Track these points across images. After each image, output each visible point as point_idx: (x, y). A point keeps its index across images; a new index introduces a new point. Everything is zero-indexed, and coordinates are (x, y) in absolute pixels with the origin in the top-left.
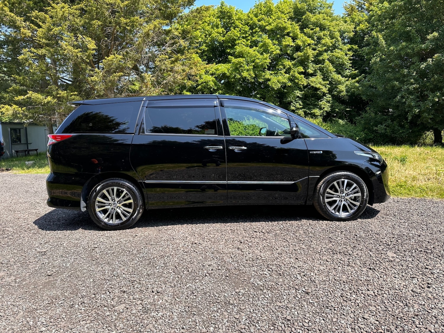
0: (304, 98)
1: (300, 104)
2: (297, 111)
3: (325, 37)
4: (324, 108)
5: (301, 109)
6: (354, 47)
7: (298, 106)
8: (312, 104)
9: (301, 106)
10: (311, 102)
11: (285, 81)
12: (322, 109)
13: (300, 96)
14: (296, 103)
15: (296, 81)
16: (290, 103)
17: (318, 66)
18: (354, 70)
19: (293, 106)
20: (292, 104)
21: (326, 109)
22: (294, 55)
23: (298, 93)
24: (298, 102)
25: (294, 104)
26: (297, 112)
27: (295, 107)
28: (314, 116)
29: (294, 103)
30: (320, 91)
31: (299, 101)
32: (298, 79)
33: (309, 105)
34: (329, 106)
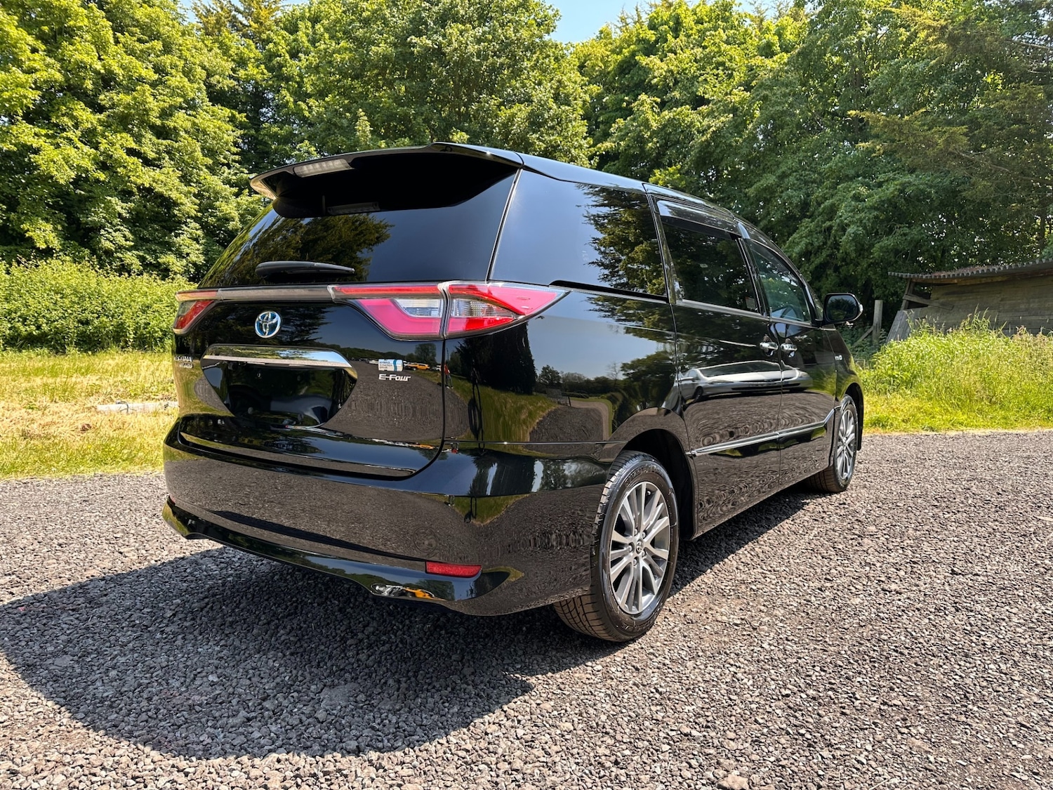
0: (135, 221)
1: (125, 236)
2: (119, 255)
3: (173, 71)
4: (188, 254)
5: (130, 249)
6: (237, 116)
7: (121, 241)
8: (155, 239)
9: (128, 243)
10: (151, 234)
11: (87, 164)
12: (184, 257)
13: (124, 215)
14: (115, 231)
15: (118, 170)
16: (96, 228)
17: (165, 142)
18: (246, 171)
19: (108, 239)
20: (102, 232)
21: (193, 258)
22: (102, 97)
23: (119, 206)
24: (119, 230)
25: (109, 233)
26: (120, 258)
27: (111, 242)
28: (165, 272)
29: (110, 230)
30: (179, 210)
31: (122, 228)
32: (125, 167)
33: (147, 241)
34: (198, 250)
